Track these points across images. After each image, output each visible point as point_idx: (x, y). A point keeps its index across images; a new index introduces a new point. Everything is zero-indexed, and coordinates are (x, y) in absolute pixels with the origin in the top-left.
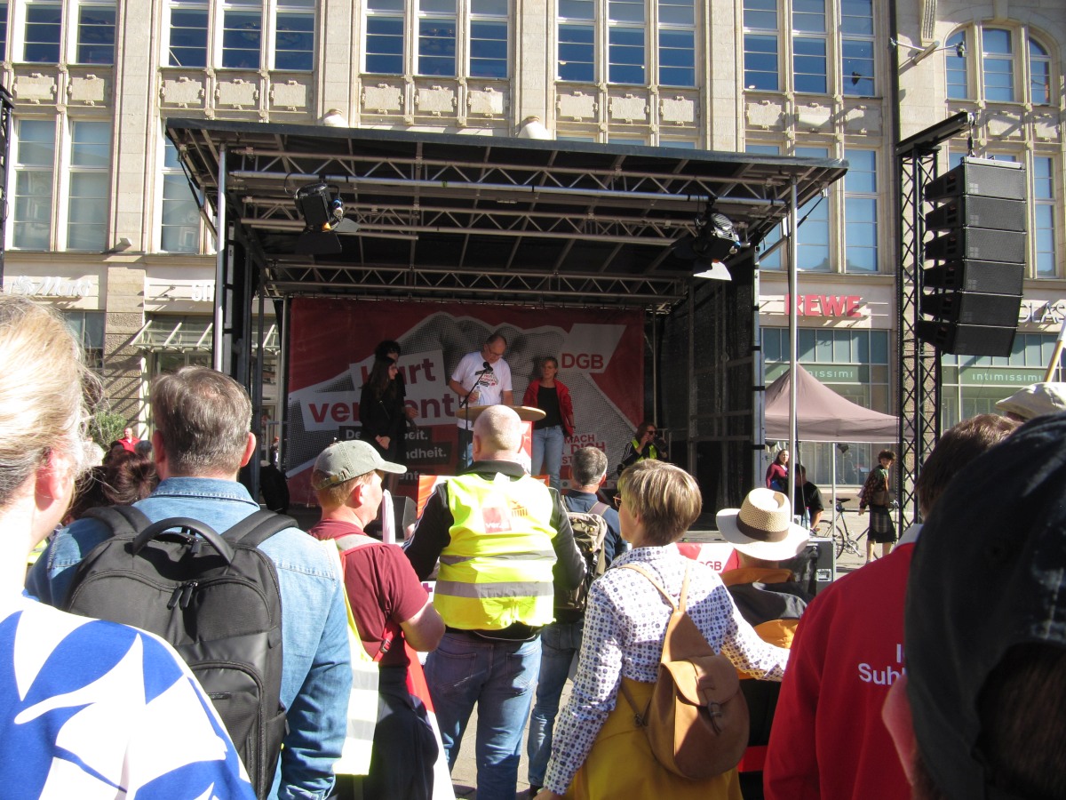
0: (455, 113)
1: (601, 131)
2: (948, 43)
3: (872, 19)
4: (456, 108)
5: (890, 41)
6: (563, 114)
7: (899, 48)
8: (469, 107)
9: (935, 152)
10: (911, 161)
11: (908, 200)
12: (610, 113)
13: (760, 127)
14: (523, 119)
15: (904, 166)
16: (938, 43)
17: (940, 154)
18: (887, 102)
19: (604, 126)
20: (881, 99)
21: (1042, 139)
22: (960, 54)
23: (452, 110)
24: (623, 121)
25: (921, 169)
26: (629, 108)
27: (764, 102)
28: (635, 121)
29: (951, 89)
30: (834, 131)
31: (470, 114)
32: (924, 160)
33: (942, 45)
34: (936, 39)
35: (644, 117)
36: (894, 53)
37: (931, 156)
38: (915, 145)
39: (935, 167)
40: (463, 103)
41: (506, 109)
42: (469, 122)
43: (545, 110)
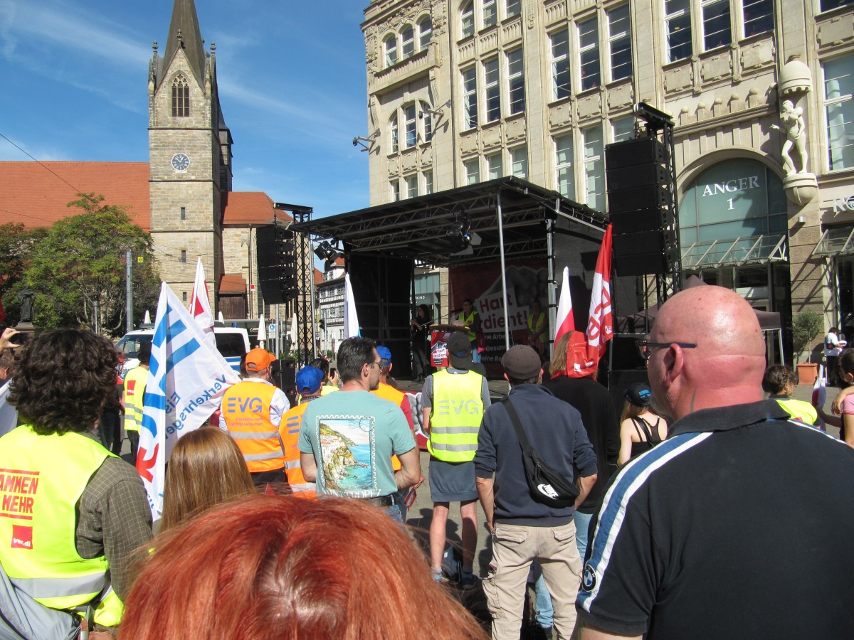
0: (732, 73)
4: (732, 68)
6: (824, 42)
8: (742, 64)
14: (786, 59)
23: (730, 71)
31: (743, 69)
40: (737, 62)
41: (774, 55)
42: (743, 75)
43: (805, 46)
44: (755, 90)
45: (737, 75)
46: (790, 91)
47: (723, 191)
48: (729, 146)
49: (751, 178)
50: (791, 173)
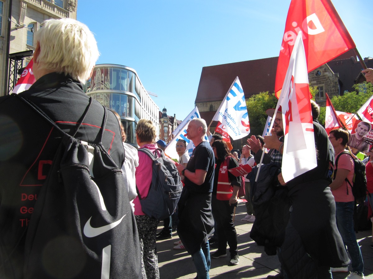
2: (28, 26)
3: (2, 9)
5: (8, 19)
7: (12, 22)
9: (22, 60)
10: (14, 61)
11: (12, 73)
15: (12, 62)
16: (25, 25)
17: (24, 61)
18: (5, 39)
20: (3, 37)
22: (32, 31)
25: (17, 64)
29: (28, 41)
32: (19, 61)
33: (26, 26)
34: (24, 23)
36: (9, 23)
37: (21, 61)
38: (16, 56)
39: (22, 64)
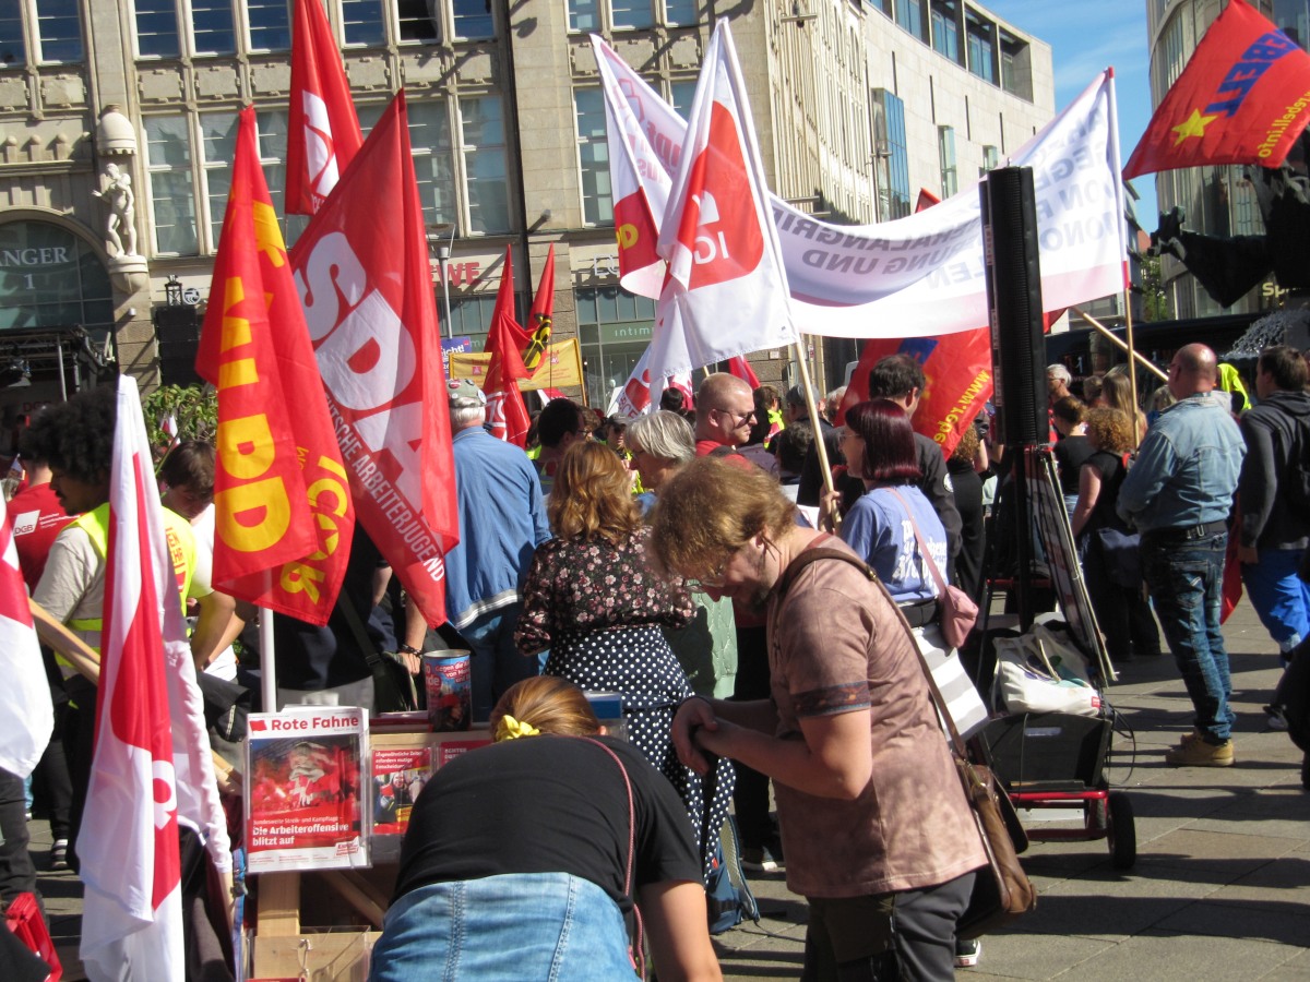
0: (29, 107)
1: (190, 111)
4: (29, 100)
6: (147, 96)
8: (43, 98)
12: (197, 90)
13: (363, 88)
14: (103, 107)
18: (501, 44)
19: (192, 106)
20: (495, 41)
21: (679, 66)
23: (26, 103)
24: (212, 97)
26: (219, 81)
27: (364, 59)
28: (226, 96)
30: (445, 83)
31: (45, 106)
35: (236, 92)
40: (37, 93)
41: (85, 96)
42: (46, 114)
43: (125, 95)
44: (64, 136)
45: (38, 111)
46: (115, 152)
47: (17, 262)
48: (30, 206)
49: (56, 249)
50: (117, 253)
